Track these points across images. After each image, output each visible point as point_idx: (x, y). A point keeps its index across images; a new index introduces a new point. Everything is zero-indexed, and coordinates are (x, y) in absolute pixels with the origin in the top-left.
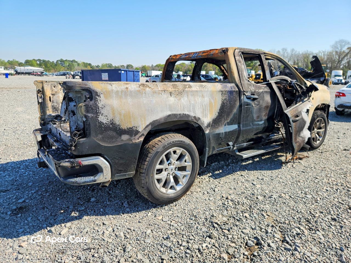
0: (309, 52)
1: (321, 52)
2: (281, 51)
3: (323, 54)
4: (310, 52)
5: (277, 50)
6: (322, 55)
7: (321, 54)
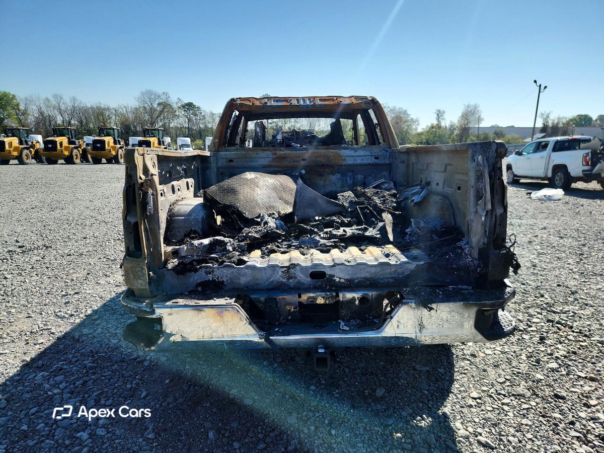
0: (102, 106)
1: (122, 106)
2: (51, 98)
3: (124, 110)
4: (105, 105)
5: (43, 97)
6: (125, 112)
7: (121, 110)
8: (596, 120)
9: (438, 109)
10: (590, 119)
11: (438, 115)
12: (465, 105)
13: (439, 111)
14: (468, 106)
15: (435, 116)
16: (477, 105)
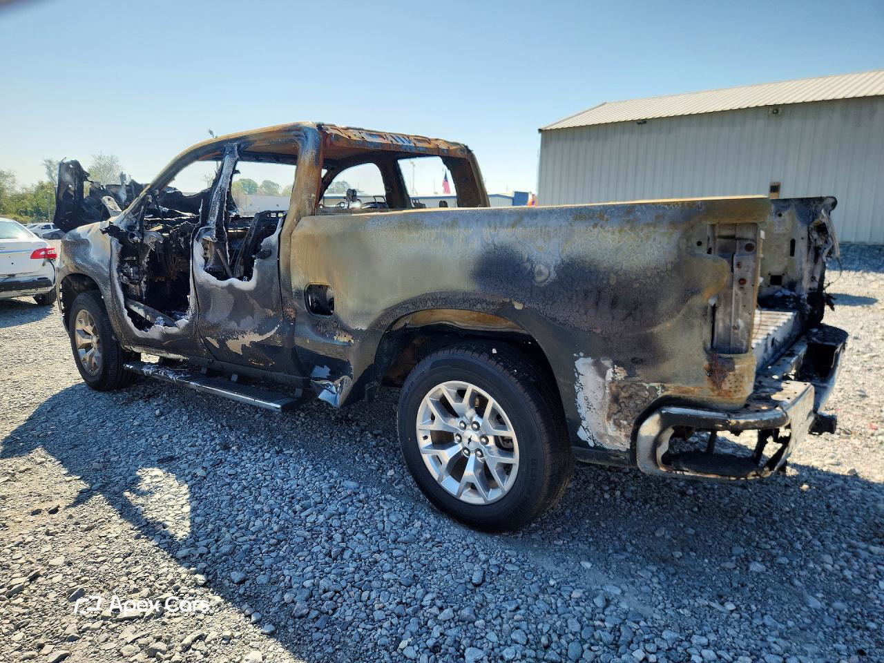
8: (261, 187)
9: (48, 158)
10: (255, 185)
11: (48, 168)
12: (94, 156)
13: (50, 162)
14: (100, 158)
15: (45, 170)
16: (114, 158)
